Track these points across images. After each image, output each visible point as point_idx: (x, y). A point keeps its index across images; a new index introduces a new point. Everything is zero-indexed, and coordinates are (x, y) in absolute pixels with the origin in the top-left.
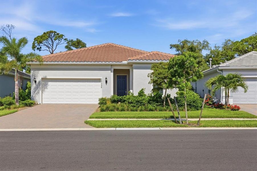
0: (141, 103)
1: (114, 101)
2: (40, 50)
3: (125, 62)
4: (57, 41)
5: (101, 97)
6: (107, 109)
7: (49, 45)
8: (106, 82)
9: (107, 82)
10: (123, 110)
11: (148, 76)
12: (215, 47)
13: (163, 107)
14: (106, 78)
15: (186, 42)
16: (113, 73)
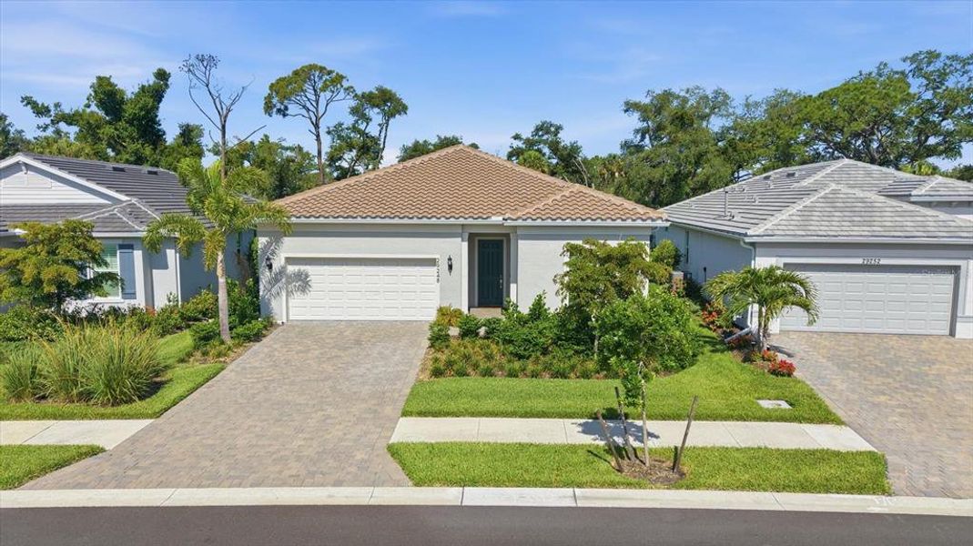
2: (284, 115)
4: (328, 94)
7: (308, 105)
8: (450, 267)
9: (453, 269)
10: (488, 373)
11: (554, 281)
12: (747, 105)
14: (450, 259)
15: (667, 96)
16: (467, 243)
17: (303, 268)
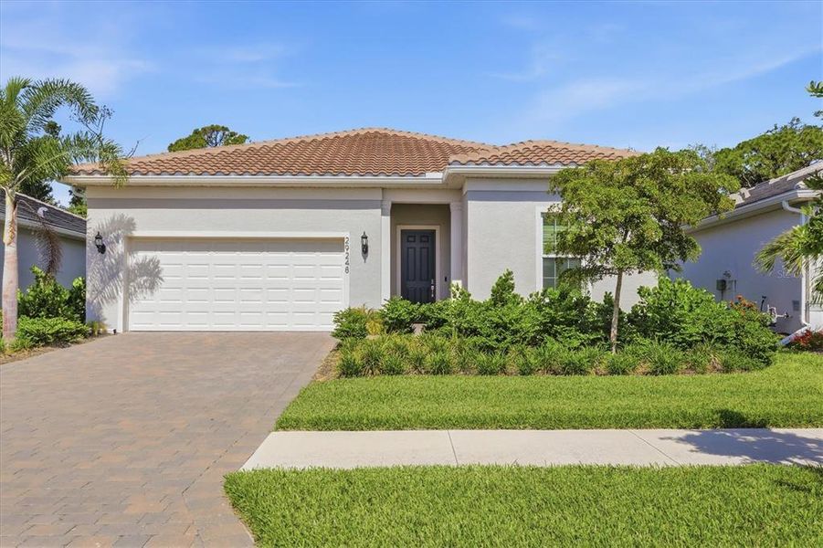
0: (515, 332)
1: (397, 325)
3: (435, 177)
5: (342, 307)
6: (373, 363)
8: (365, 250)
9: (369, 251)
10: (442, 369)
13: (609, 349)
14: (365, 237)
16: (389, 218)
17: (150, 255)
